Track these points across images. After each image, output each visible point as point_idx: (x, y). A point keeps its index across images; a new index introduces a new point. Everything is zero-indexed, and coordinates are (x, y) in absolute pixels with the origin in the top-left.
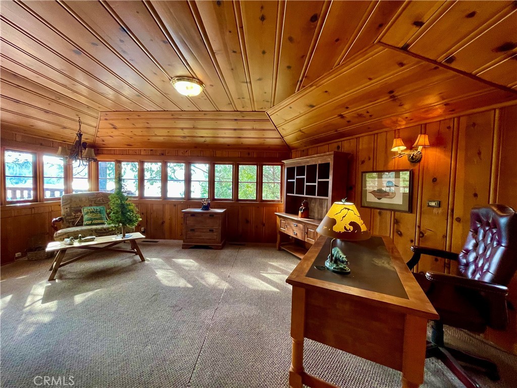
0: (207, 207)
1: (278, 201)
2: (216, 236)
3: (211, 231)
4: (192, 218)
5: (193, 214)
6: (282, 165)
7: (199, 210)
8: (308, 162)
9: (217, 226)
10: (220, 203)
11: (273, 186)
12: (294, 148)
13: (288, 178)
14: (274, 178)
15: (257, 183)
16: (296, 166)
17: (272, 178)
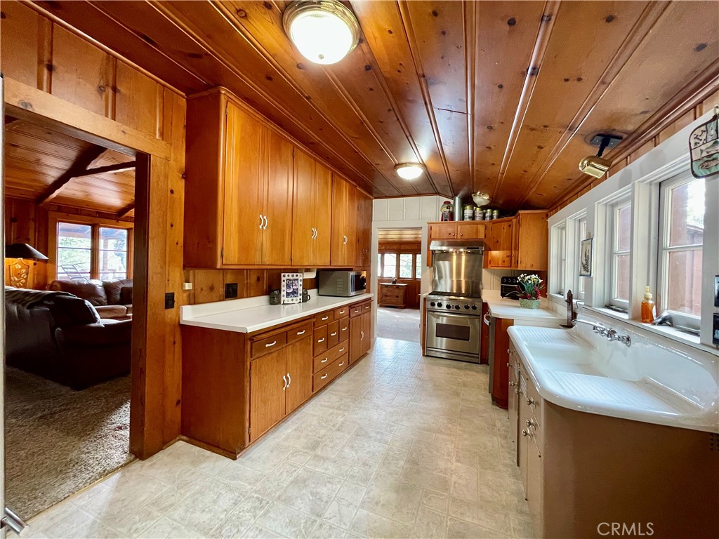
0: (394, 282)
2: (400, 300)
3: (397, 297)
4: (386, 288)
5: (386, 286)
7: (391, 284)
9: (401, 293)
10: (403, 281)
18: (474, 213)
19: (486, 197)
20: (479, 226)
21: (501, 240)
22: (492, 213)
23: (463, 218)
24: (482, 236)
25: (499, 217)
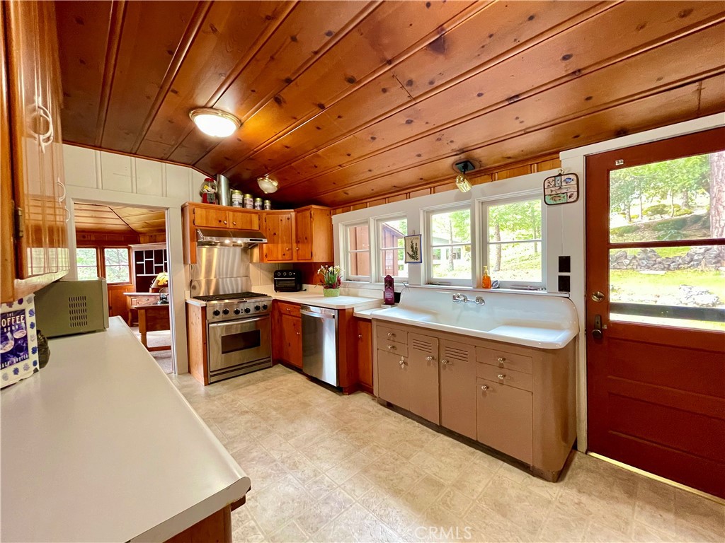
1: (127, 283)
6: (129, 248)
8: (155, 247)
11: (118, 269)
12: (141, 233)
13: (136, 261)
14: (119, 260)
15: (98, 266)
16: (144, 250)
17: (116, 260)
18: (243, 200)
19: (275, 184)
20: (253, 215)
21: (280, 233)
22: (263, 203)
23: (231, 202)
24: (256, 227)
25: (272, 207)
